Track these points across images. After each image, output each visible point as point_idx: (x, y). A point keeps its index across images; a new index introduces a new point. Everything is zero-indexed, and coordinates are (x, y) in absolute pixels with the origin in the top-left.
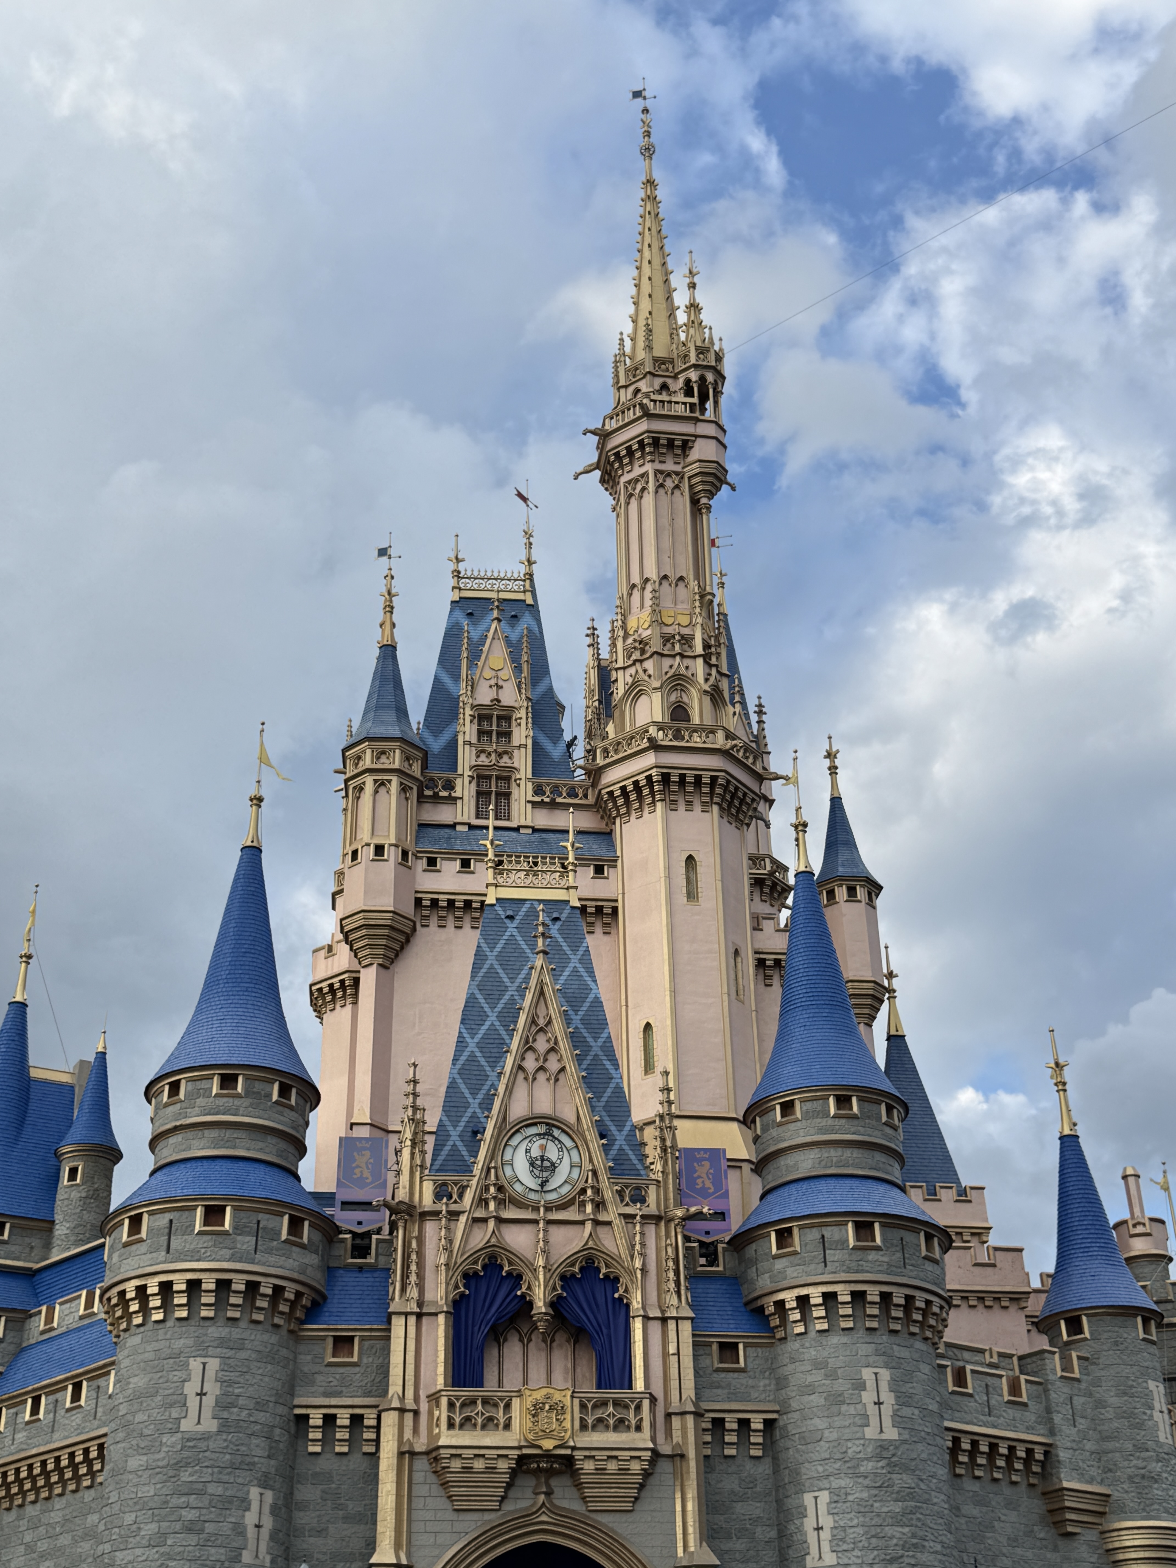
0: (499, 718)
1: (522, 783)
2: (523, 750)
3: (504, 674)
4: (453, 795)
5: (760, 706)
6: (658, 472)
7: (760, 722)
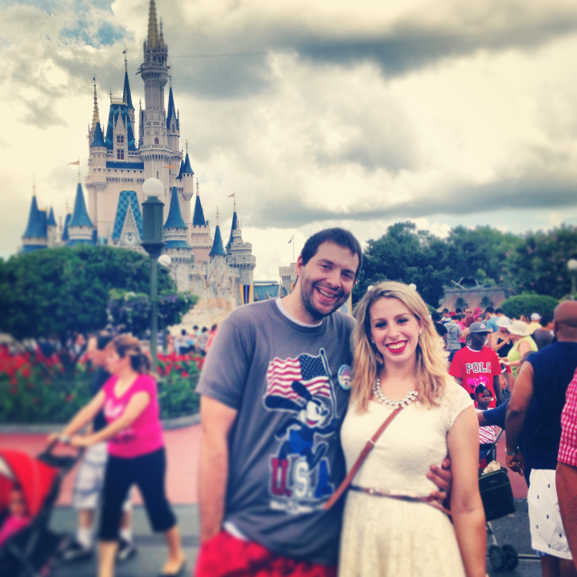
0: (121, 137)
1: (126, 152)
2: (126, 145)
3: (122, 127)
4: (113, 155)
5: (178, 112)
6: (153, 81)
7: (178, 116)
